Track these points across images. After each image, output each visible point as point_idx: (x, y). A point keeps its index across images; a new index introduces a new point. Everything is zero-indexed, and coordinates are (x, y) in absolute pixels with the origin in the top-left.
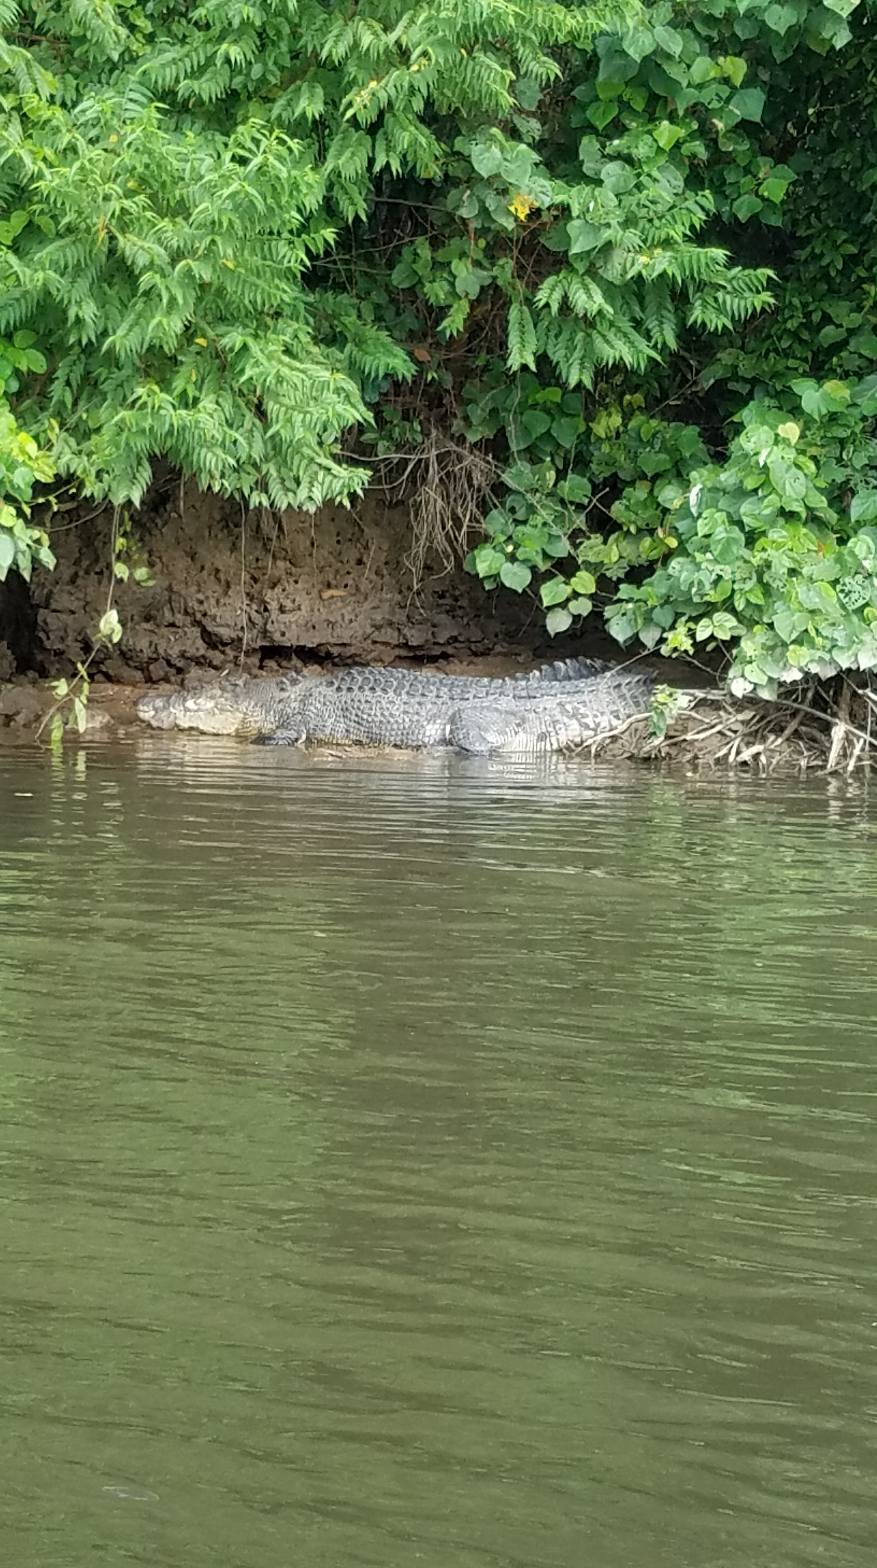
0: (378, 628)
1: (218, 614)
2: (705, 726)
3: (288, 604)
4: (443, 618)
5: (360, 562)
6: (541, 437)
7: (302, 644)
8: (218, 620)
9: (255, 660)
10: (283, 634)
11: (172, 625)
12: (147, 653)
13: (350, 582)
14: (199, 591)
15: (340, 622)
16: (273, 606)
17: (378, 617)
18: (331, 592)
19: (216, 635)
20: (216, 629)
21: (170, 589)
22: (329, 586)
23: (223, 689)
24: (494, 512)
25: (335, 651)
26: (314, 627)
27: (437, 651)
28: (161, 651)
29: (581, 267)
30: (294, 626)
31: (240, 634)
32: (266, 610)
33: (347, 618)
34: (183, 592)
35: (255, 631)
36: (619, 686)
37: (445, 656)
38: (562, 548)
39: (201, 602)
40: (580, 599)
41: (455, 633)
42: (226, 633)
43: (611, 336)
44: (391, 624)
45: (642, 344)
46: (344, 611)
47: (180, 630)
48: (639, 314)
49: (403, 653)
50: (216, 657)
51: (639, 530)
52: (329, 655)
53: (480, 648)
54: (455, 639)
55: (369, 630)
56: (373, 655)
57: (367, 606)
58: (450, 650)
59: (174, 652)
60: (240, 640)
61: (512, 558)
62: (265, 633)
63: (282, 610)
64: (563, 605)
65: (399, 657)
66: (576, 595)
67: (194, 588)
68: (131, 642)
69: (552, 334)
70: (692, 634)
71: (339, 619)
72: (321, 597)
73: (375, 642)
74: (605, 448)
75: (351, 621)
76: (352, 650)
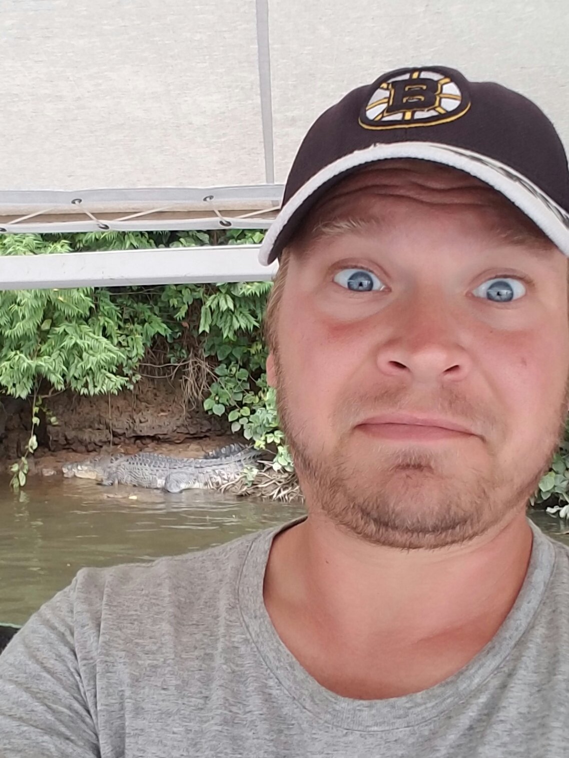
0: (178, 427)
1: (117, 424)
2: (268, 480)
3: (143, 420)
4: (205, 422)
6: (229, 355)
7: (149, 434)
8: (117, 426)
9: (133, 440)
10: (141, 431)
11: (99, 429)
12: (88, 440)
13: (170, 409)
15: (164, 426)
16: (137, 421)
17: (179, 423)
18: (162, 414)
19: (117, 432)
20: (116, 430)
21: (99, 415)
22: (163, 411)
23: (91, 462)
24: (214, 384)
25: (161, 437)
26: (153, 428)
27: (202, 435)
28: (92, 440)
29: (223, 291)
30: (145, 428)
31: (126, 432)
32: (135, 422)
33: (166, 423)
34: (104, 416)
35: (131, 430)
36: (240, 461)
37: (206, 436)
38: (239, 397)
39: (111, 420)
40: (244, 418)
41: (209, 428)
42: (120, 431)
43: (240, 318)
44: (183, 425)
46: (166, 421)
47: (102, 431)
48: (252, 307)
49: (188, 436)
50: (117, 440)
52: (159, 438)
53: (219, 433)
54: (210, 430)
55: (175, 428)
56: (176, 438)
57: (175, 419)
58: (208, 434)
59: (97, 440)
61: (218, 403)
62: (134, 431)
63: (141, 422)
64: (238, 420)
65: (187, 438)
66: (242, 416)
68: (82, 437)
69: (219, 316)
70: (265, 440)
71: (163, 424)
72: (158, 416)
73: (178, 433)
75: (168, 425)
76: (167, 437)
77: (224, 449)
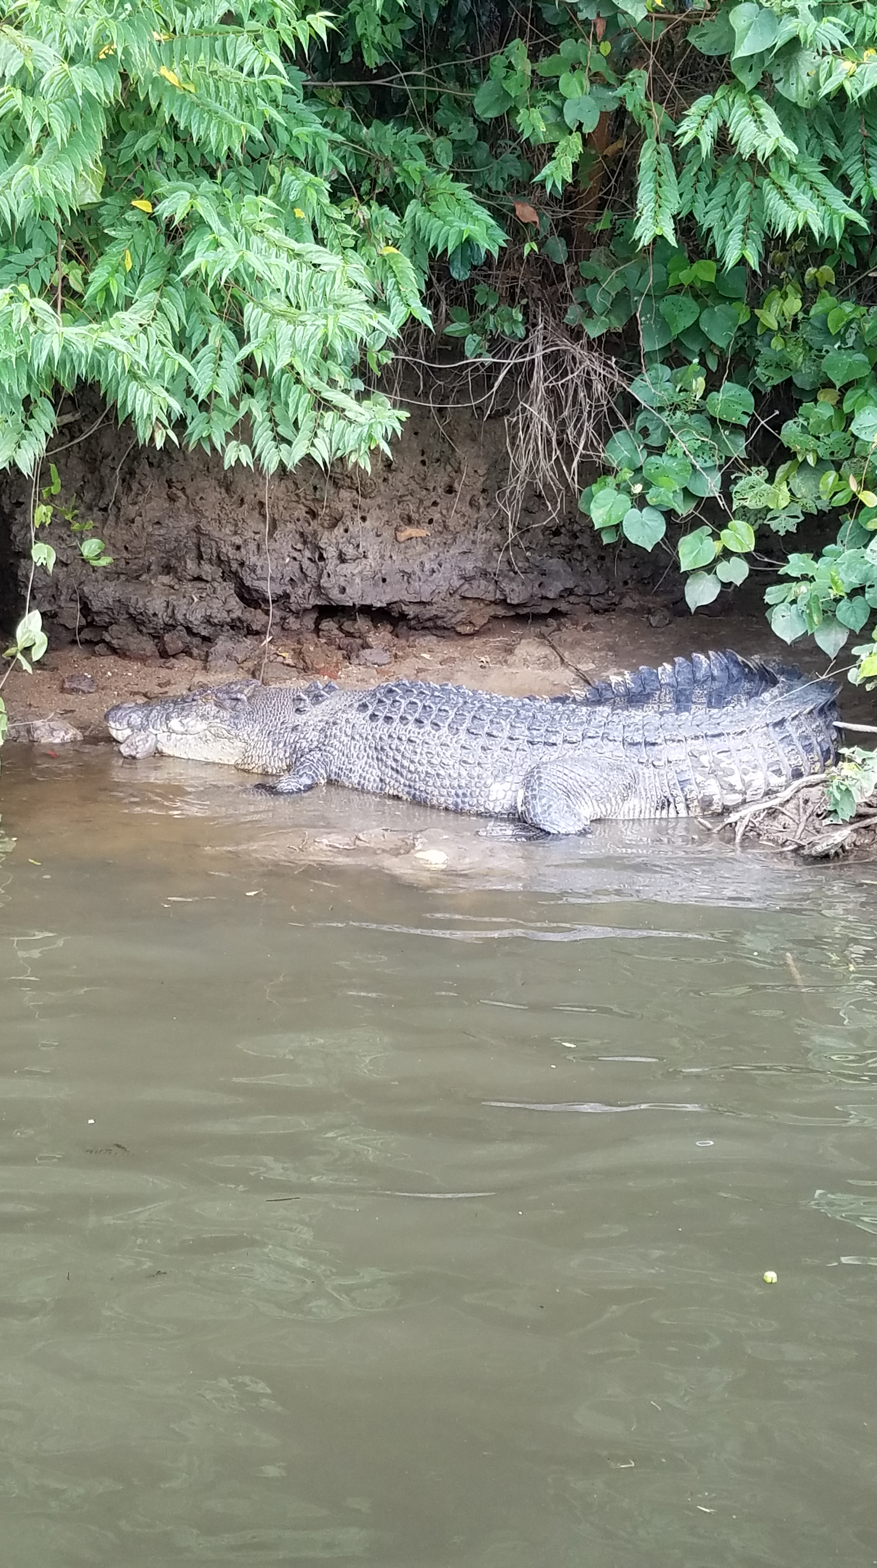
0: (467, 579)
1: (259, 564)
3: (350, 551)
4: (555, 564)
5: (450, 490)
6: (686, 332)
7: (368, 602)
8: (259, 571)
9: (309, 621)
10: (343, 590)
11: (199, 579)
12: (163, 617)
13: (437, 517)
14: (236, 533)
15: (419, 573)
16: (331, 553)
17: (469, 566)
18: (410, 531)
19: (256, 591)
20: (256, 583)
21: (197, 530)
22: (409, 521)
23: (219, 705)
24: (618, 436)
25: (411, 611)
26: (384, 580)
27: (545, 608)
28: (180, 617)
29: (748, 80)
30: (358, 580)
31: (289, 589)
32: (321, 558)
33: (427, 567)
34: (216, 534)
35: (307, 585)
37: (555, 613)
38: (711, 486)
39: (238, 548)
40: (733, 559)
41: (570, 585)
42: (269, 588)
43: (790, 187)
44: (485, 574)
45: (836, 198)
46: (424, 558)
47: (208, 585)
48: (834, 152)
49: (501, 611)
50: (256, 619)
51: (819, 460)
52: (403, 616)
53: (603, 602)
54: (570, 592)
55: (456, 583)
56: (460, 616)
57: (454, 551)
58: (563, 606)
59: (196, 618)
60: (287, 596)
61: (640, 502)
62: (319, 589)
63: (342, 558)
64: (710, 569)
65: (495, 617)
66: (727, 554)
67: (228, 530)
68: (141, 604)
69: (702, 186)
71: (417, 569)
72: (396, 538)
73: (464, 598)
74: (777, 344)
75: (433, 571)
76: (432, 611)
77: (668, 667)
